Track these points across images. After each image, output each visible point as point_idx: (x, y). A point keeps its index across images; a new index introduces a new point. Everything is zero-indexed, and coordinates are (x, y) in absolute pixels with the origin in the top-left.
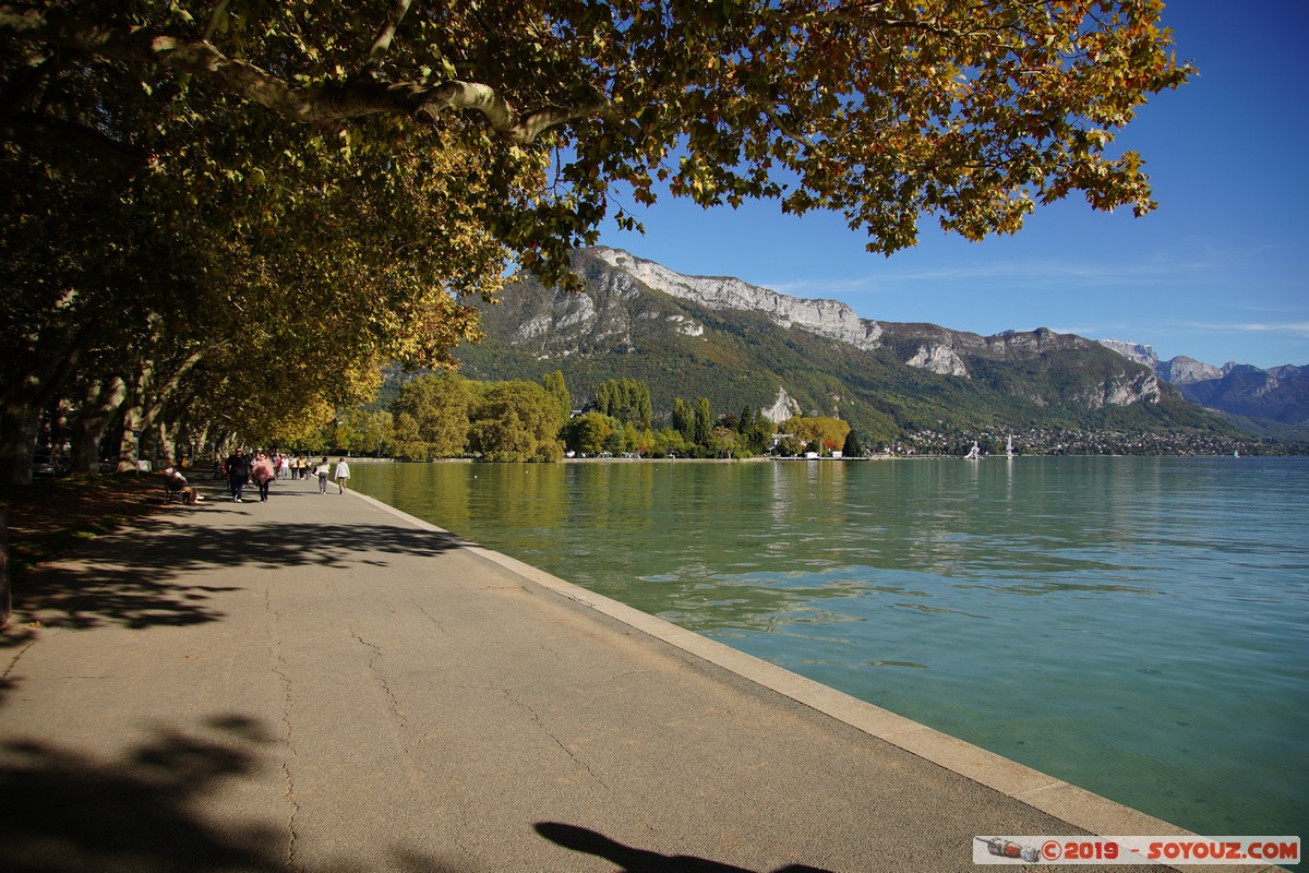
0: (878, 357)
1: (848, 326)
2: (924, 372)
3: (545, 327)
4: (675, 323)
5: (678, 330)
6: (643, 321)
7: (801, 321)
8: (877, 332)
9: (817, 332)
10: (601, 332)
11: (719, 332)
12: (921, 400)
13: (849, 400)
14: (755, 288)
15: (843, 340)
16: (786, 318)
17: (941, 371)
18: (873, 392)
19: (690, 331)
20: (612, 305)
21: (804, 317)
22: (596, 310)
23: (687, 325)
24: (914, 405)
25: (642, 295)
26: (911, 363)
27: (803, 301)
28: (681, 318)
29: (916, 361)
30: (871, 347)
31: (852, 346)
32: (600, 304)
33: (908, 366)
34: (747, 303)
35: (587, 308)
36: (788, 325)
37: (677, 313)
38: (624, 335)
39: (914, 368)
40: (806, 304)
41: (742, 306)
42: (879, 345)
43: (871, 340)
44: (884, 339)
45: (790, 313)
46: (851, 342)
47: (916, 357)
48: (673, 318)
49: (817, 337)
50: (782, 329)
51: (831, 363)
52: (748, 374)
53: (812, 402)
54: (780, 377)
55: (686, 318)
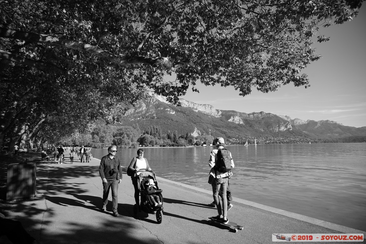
0: (221, 119)
1: (213, 111)
2: (233, 123)
3: (133, 112)
4: (167, 111)
5: (168, 112)
6: (159, 110)
7: (200, 110)
8: (220, 113)
9: (205, 113)
10: (148, 113)
11: (179, 113)
12: (232, 130)
13: (213, 131)
14: (188, 102)
15: (212, 115)
16: (196, 109)
17: (237, 123)
18: (220, 128)
19: (171, 113)
20: (151, 106)
21: (201, 109)
22: (146, 107)
23: (171, 111)
24: (230, 132)
25: (159, 103)
26: (229, 121)
28: (169, 109)
29: (230, 120)
30: (219, 117)
32: (147, 106)
33: (228, 122)
34: (186, 105)
35: (144, 107)
36: (197, 111)
37: (168, 108)
38: (154, 114)
39: (230, 122)
40: (202, 105)
41: (185, 106)
42: (221, 116)
43: (219, 115)
45: (198, 108)
46: (214, 115)
48: (167, 109)
49: (205, 114)
50: (196, 112)
51: (208, 121)
52: (187, 124)
53: (204, 131)
54: (195, 125)
55: (170, 109)
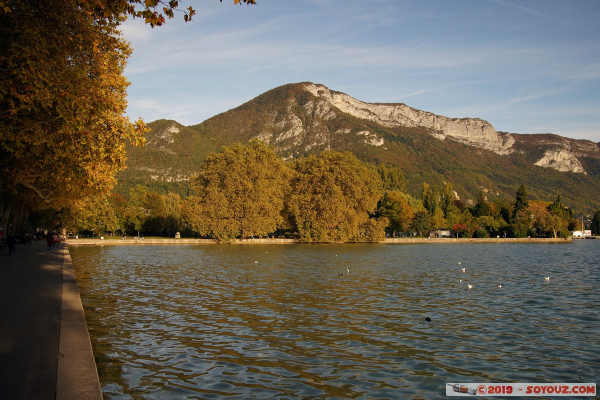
0: (513, 159)
1: (488, 137)
2: (549, 171)
3: (268, 141)
4: (363, 136)
5: (366, 142)
6: (339, 135)
7: (453, 135)
8: (511, 142)
9: (465, 142)
10: (309, 144)
11: (394, 143)
12: (549, 191)
13: (495, 192)
14: (418, 111)
15: (485, 148)
16: (441, 132)
17: (562, 170)
18: (511, 186)
19: (374, 142)
20: (316, 124)
21: (454, 132)
22: (305, 128)
23: (372, 138)
24: (544, 195)
25: (338, 116)
26: (539, 163)
27: (454, 120)
28: (367, 133)
29: (542, 162)
30: (507, 153)
31: (492, 152)
32: (307, 123)
33: (536, 166)
34: (412, 122)
35: (298, 129)
36: (442, 137)
37: (364, 129)
38: (326, 144)
39: (542, 167)
40: (456, 122)
41: (409, 125)
42: (513, 151)
43: (506, 147)
44: (516, 146)
45: (445, 129)
46: (491, 149)
47: (542, 160)
48: (362, 133)
49: (465, 146)
50: (438, 140)
51: (477, 165)
52: (421, 173)
54: (442, 176)
55: (371, 133)
